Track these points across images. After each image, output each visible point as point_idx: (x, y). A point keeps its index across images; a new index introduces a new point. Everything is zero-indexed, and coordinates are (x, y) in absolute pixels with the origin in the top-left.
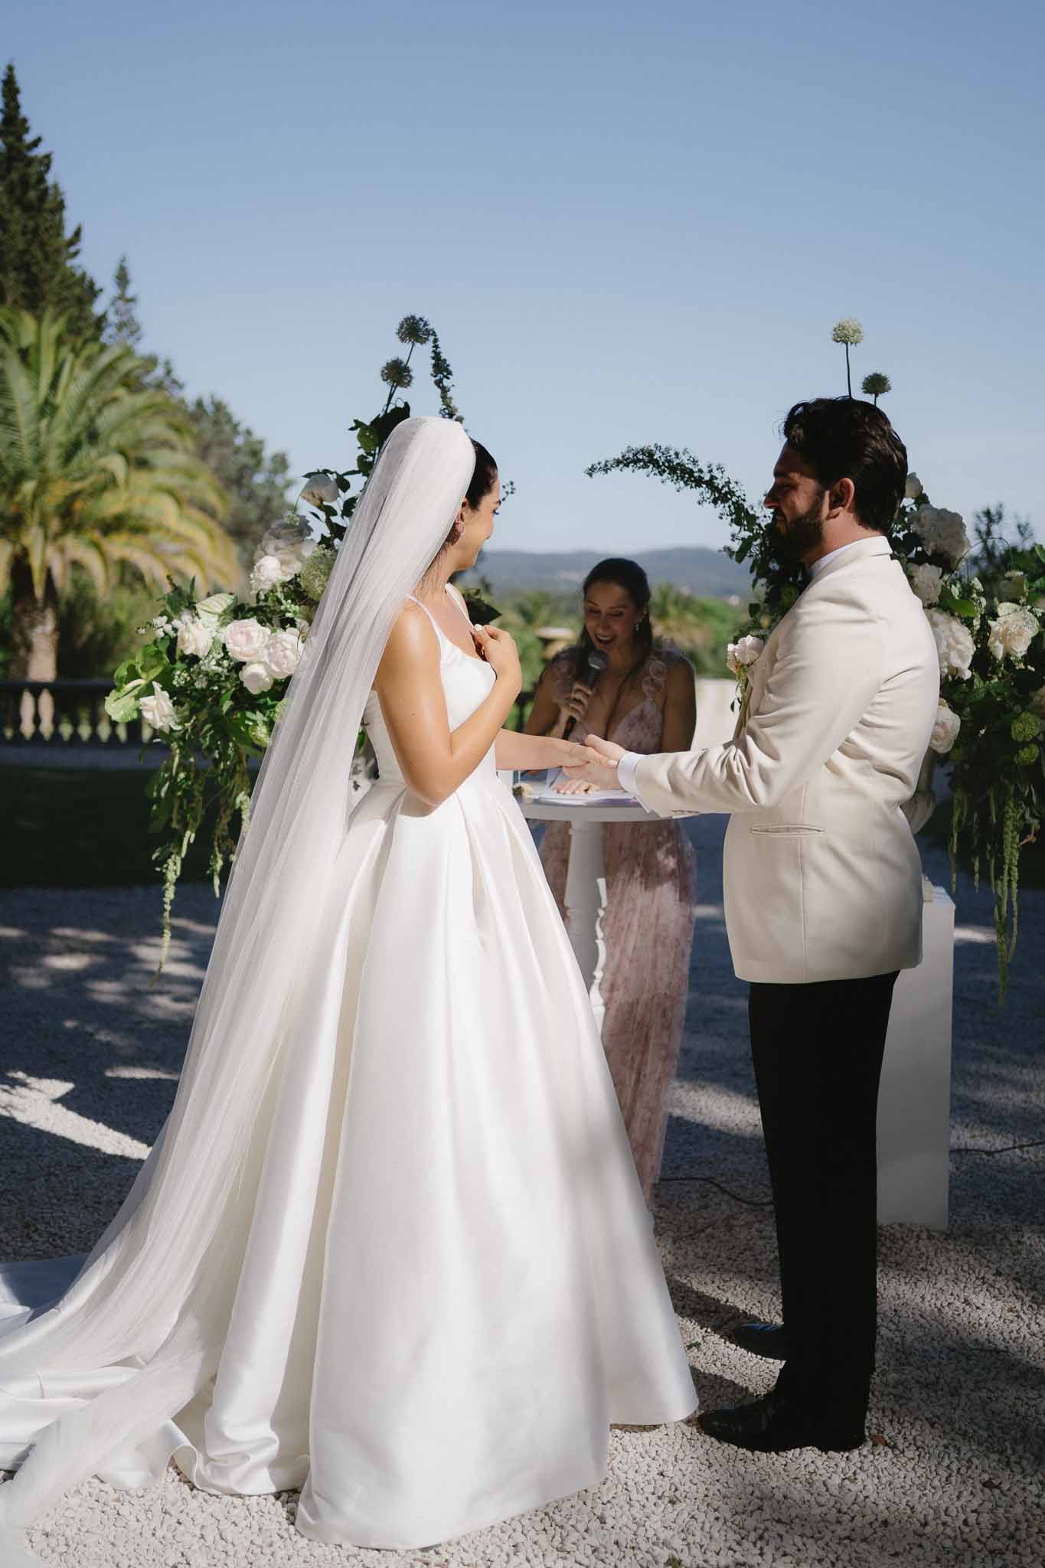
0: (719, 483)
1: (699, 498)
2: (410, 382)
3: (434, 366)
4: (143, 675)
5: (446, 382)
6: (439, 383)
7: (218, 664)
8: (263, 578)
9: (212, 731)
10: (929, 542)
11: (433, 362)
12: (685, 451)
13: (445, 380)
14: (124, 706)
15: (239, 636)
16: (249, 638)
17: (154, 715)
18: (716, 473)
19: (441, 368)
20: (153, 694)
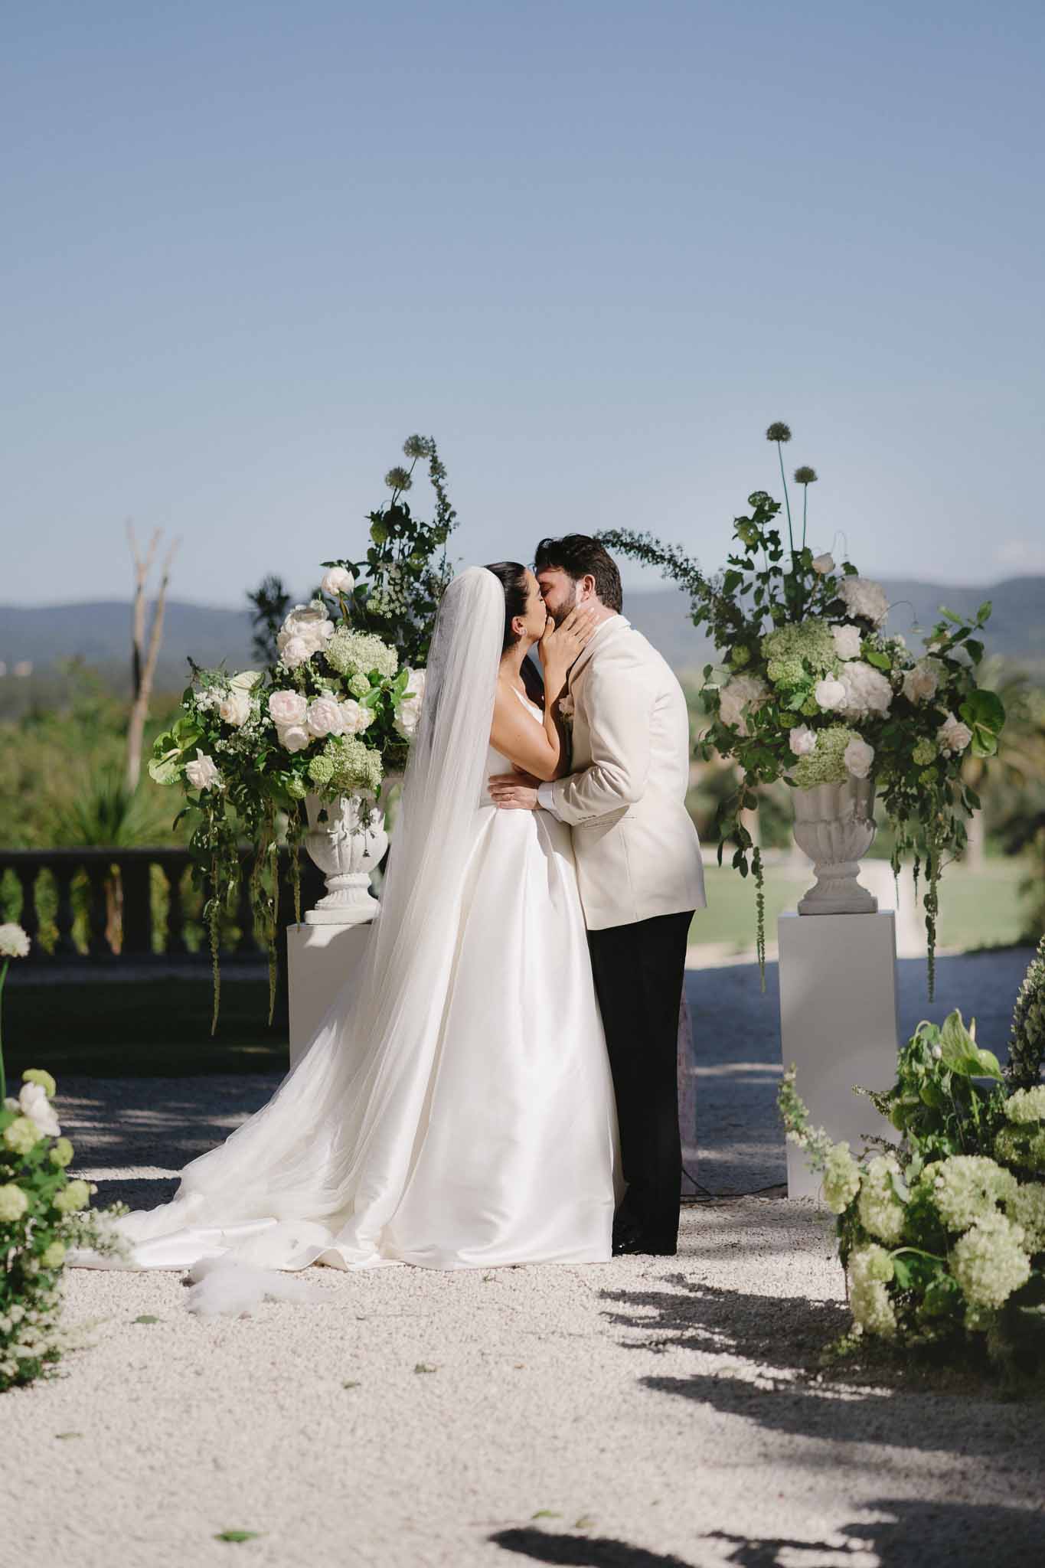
0: (680, 560)
1: (662, 572)
2: (409, 486)
3: (432, 467)
4: (180, 745)
5: (441, 482)
6: (435, 483)
7: (255, 731)
8: (293, 657)
9: (246, 790)
10: (852, 606)
11: (431, 464)
12: (648, 534)
13: (440, 480)
14: (165, 771)
15: (282, 704)
16: (290, 705)
17: (199, 776)
18: (676, 552)
19: (436, 468)
20: (197, 759)
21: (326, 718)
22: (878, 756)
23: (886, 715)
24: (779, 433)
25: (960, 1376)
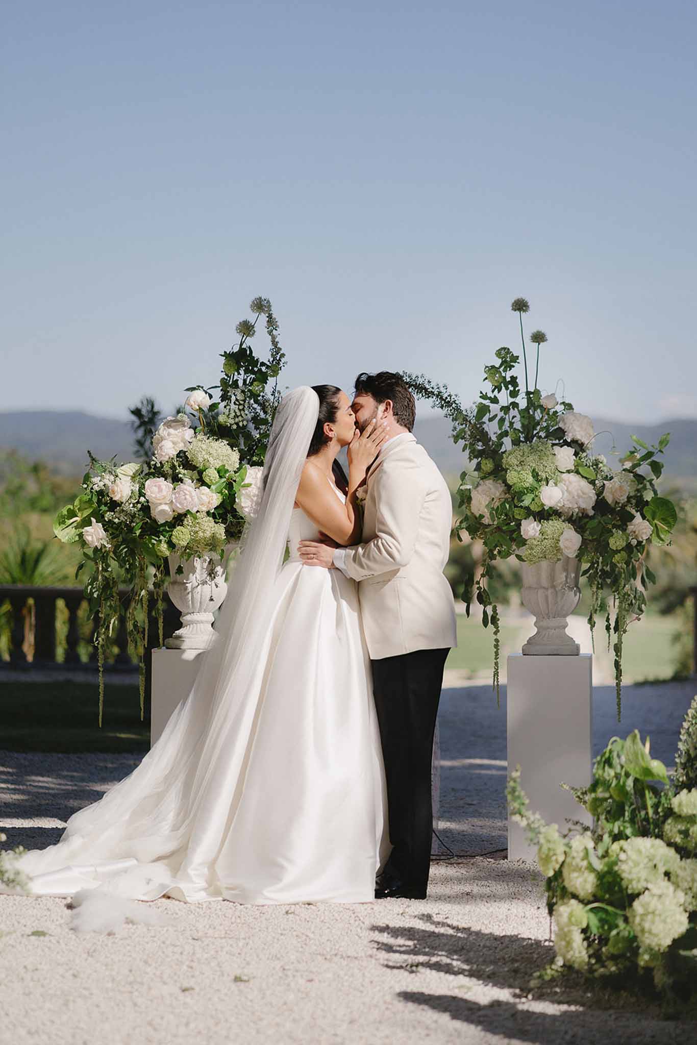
0: (446, 396)
1: (432, 404)
2: (253, 334)
4: (79, 514)
6: (270, 333)
7: (134, 507)
8: (164, 454)
9: (126, 549)
10: (569, 433)
11: (268, 319)
12: (422, 376)
13: (274, 331)
14: (68, 534)
15: (154, 488)
16: (160, 490)
17: (92, 538)
18: (442, 390)
19: (271, 321)
20: (91, 525)
21: (185, 499)
22: (584, 541)
23: (591, 513)
24: (520, 306)
25: (633, 1000)
